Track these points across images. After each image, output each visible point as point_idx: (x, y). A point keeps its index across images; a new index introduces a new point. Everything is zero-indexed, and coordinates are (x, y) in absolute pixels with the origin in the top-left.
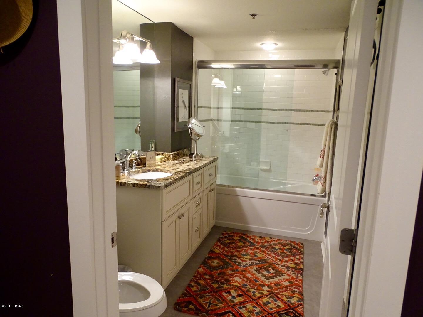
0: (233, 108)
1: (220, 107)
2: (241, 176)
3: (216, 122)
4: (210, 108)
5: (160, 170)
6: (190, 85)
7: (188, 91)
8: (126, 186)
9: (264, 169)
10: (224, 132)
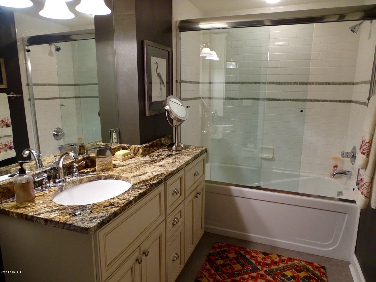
0: (226, 83)
1: (212, 82)
2: (237, 165)
3: (206, 100)
4: (198, 83)
5: (115, 177)
6: (169, 52)
7: (165, 60)
8: (34, 221)
9: (266, 157)
10: (217, 111)
